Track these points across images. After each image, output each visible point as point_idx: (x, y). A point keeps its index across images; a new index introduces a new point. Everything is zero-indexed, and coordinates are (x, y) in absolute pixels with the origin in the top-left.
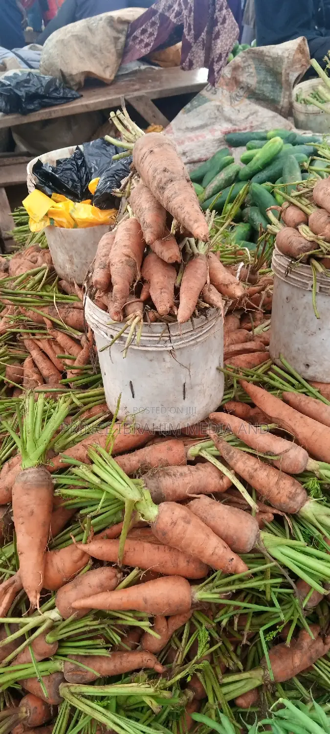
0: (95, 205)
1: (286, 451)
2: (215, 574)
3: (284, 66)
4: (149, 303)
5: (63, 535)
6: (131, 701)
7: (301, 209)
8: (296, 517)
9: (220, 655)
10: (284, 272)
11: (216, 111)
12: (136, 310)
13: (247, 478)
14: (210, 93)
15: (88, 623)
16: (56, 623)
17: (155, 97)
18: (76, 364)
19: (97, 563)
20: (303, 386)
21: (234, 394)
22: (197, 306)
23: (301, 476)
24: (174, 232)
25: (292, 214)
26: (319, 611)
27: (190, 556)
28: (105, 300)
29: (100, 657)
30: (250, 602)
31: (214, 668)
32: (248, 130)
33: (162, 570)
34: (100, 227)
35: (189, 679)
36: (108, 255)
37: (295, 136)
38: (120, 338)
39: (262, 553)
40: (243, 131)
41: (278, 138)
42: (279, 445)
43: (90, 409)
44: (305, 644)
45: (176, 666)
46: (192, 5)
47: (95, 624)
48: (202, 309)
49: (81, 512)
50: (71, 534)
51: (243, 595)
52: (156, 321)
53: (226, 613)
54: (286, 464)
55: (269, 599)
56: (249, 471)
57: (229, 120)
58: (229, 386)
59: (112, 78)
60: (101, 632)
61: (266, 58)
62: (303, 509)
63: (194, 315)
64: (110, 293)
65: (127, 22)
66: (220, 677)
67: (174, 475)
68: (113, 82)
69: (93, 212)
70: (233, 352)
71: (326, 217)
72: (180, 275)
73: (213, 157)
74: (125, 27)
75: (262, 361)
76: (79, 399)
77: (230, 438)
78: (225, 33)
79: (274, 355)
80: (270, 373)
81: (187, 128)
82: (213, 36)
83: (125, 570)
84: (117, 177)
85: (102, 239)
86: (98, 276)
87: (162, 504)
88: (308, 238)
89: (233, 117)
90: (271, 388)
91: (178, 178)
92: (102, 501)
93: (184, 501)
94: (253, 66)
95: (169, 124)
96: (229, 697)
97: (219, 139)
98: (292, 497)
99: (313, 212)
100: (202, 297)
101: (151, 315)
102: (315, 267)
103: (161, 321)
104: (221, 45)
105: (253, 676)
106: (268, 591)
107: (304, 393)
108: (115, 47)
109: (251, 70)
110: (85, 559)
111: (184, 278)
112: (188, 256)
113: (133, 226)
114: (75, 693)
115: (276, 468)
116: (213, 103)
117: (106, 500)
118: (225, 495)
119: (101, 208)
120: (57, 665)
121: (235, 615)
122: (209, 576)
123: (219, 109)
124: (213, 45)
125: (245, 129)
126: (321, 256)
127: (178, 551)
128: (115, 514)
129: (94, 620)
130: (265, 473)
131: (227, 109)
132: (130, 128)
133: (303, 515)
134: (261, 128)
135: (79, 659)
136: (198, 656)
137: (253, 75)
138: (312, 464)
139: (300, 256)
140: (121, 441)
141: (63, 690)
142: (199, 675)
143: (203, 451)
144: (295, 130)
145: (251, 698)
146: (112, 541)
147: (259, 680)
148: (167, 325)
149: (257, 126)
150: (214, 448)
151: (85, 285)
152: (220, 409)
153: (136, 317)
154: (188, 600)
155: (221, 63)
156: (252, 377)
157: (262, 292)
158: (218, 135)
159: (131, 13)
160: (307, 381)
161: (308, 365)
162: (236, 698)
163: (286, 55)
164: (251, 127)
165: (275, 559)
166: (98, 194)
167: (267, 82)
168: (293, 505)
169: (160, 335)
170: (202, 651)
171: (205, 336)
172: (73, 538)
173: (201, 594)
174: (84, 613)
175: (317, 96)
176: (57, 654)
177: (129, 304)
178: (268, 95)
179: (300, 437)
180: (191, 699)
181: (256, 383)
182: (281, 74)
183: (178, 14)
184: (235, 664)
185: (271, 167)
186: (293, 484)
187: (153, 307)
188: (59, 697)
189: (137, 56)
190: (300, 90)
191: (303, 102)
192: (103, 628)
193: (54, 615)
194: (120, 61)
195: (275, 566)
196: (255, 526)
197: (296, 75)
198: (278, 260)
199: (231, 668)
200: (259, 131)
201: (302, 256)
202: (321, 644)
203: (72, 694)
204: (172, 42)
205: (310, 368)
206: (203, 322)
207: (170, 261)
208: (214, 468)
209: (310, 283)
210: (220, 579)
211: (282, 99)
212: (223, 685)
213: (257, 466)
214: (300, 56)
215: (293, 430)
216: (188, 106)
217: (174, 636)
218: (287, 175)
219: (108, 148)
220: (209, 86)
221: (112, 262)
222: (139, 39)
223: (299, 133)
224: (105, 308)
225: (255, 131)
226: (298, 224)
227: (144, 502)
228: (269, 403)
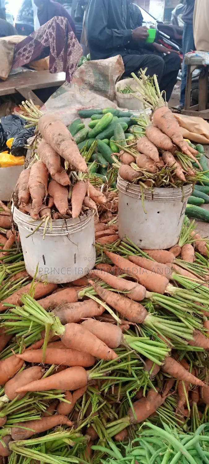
0: (12, 154)
1: (134, 288)
2: (100, 362)
3: (110, 71)
4: (54, 208)
5: (4, 352)
6: (55, 445)
7: (131, 154)
8: (141, 325)
9: (104, 411)
10: (125, 189)
11: (72, 97)
12: (47, 213)
13: (113, 305)
14: (67, 86)
15: (26, 401)
16: (5, 405)
17: (34, 88)
18: (4, 248)
19: (28, 364)
20: (140, 252)
21: (102, 259)
22: (82, 209)
23: (143, 301)
24: (67, 169)
25: (126, 157)
26: (158, 378)
27: (85, 353)
28: (27, 208)
29: (33, 421)
30: (120, 376)
31: (101, 420)
32: (90, 109)
33: (68, 364)
34: (15, 166)
35: (89, 426)
36: (27, 183)
37: (119, 111)
38: (38, 230)
39: (125, 347)
40: (88, 109)
41: (110, 113)
42: (130, 285)
43: (15, 275)
44: (152, 397)
45: (80, 420)
46: (55, 35)
47: (30, 401)
48: (84, 211)
49: (17, 335)
50: (12, 349)
51: (115, 374)
52: (58, 219)
53: (106, 385)
54: (134, 296)
55: (130, 373)
56: (114, 301)
57: (80, 103)
58: (98, 255)
59: (7, 77)
60: (33, 406)
61: (99, 67)
62: (145, 320)
63: (81, 214)
64: (30, 204)
65: (14, 44)
66: (105, 424)
67: (72, 308)
68: (7, 79)
69: (11, 158)
70: (98, 236)
71: (146, 158)
72: (70, 191)
73: (72, 124)
74: (13, 47)
75: (115, 241)
76: (9, 269)
77: (102, 284)
78: (75, 52)
79: (121, 236)
80: (121, 246)
81: (55, 107)
82: (68, 54)
83: (46, 367)
84: (24, 138)
85: (21, 174)
86: (22, 194)
87: (67, 325)
88: (137, 170)
89: (82, 101)
90: (122, 254)
91: (67, 139)
92: (30, 327)
93: (79, 322)
94: (92, 71)
95: (43, 104)
96: (112, 435)
97: (74, 114)
98: (139, 313)
99: (138, 156)
100: (84, 203)
101: (56, 215)
102: (142, 185)
103: (62, 218)
104: (72, 59)
105: (124, 421)
106: (130, 368)
107: (140, 256)
108: (8, 58)
109: (91, 73)
110: (21, 364)
111: (73, 193)
112: (74, 182)
113: (41, 166)
114: (20, 446)
115: (129, 298)
116: (70, 92)
117: (33, 326)
118: (100, 318)
119: (15, 156)
120: (7, 431)
121: (112, 385)
122: (95, 364)
123: (73, 96)
124: (68, 59)
125: (89, 108)
126: (145, 180)
127: (78, 351)
128: (37, 335)
129: (29, 398)
130: (123, 302)
131: (78, 96)
132: (35, 111)
133: (145, 323)
134: (99, 108)
135: (21, 425)
136: (93, 412)
137: (92, 76)
138: (149, 294)
139: (134, 180)
140: (37, 292)
141: (12, 445)
142: (92, 425)
143: (88, 294)
144: (118, 108)
145: (124, 434)
146: (37, 350)
147: (127, 423)
148: (65, 220)
149: (96, 106)
150: (94, 291)
151: (12, 200)
152: (95, 268)
153: (47, 217)
154: (85, 379)
155: (73, 69)
156: (111, 249)
157: (112, 202)
158: (74, 111)
159: (17, 39)
160: (140, 249)
161: (141, 240)
162: (115, 435)
163: (110, 65)
164: (93, 107)
165: (133, 349)
166: (14, 147)
167: (100, 81)
168: (140, 318)
169: (61, 226)
170: (95, 409)
171: (86, 226)
172: (13, 351)
173: (93, 375)
174: (23, 395)
175: (129, 88)
176: (6, 424)
177: (42, 210)
178: (101, 88)
179: (141, 280)
180: (89, 440)
181: (114, 252)
182: (108, 76)
183: (46, 40)
184: (114, 415)
185: (107, 130)
186: (139, 306)
187: (57, 210)
188: (9, 450)
189: (22, 64)
190: (119, 85)
191: (121, 92)
192: (35, 403)
193: (5, 398)
194: (11, 66)
195: (133, 353)
196: (120, 332)
197: (117, 76)
198: (121, 183)
199: (111, 418)
200: (98, 109)
201: (135, 180)
202: (160, 397)
203: (18, 446)
204: (43, 56)
205: (142, 242)
206: (85, 217)
207: (65, 185)
208: (94, 301)
209: (140, 194)
210: (103, 364)
211: (110, 90)
212: (107, 429)
213: (119, 298)
214: (118, 66)
215: (137, 277)
216: (54, 94)
217: (77, 403)
218: (117, 135)
219: (16, 121)
220: (67, 83)
221: (31, 186)
222: (22, 54)
223: (121, 110)
224: (27, 213)
225: (95, 109)
226: (130, 163)
227: (56, 324)
228: (122, 263)
